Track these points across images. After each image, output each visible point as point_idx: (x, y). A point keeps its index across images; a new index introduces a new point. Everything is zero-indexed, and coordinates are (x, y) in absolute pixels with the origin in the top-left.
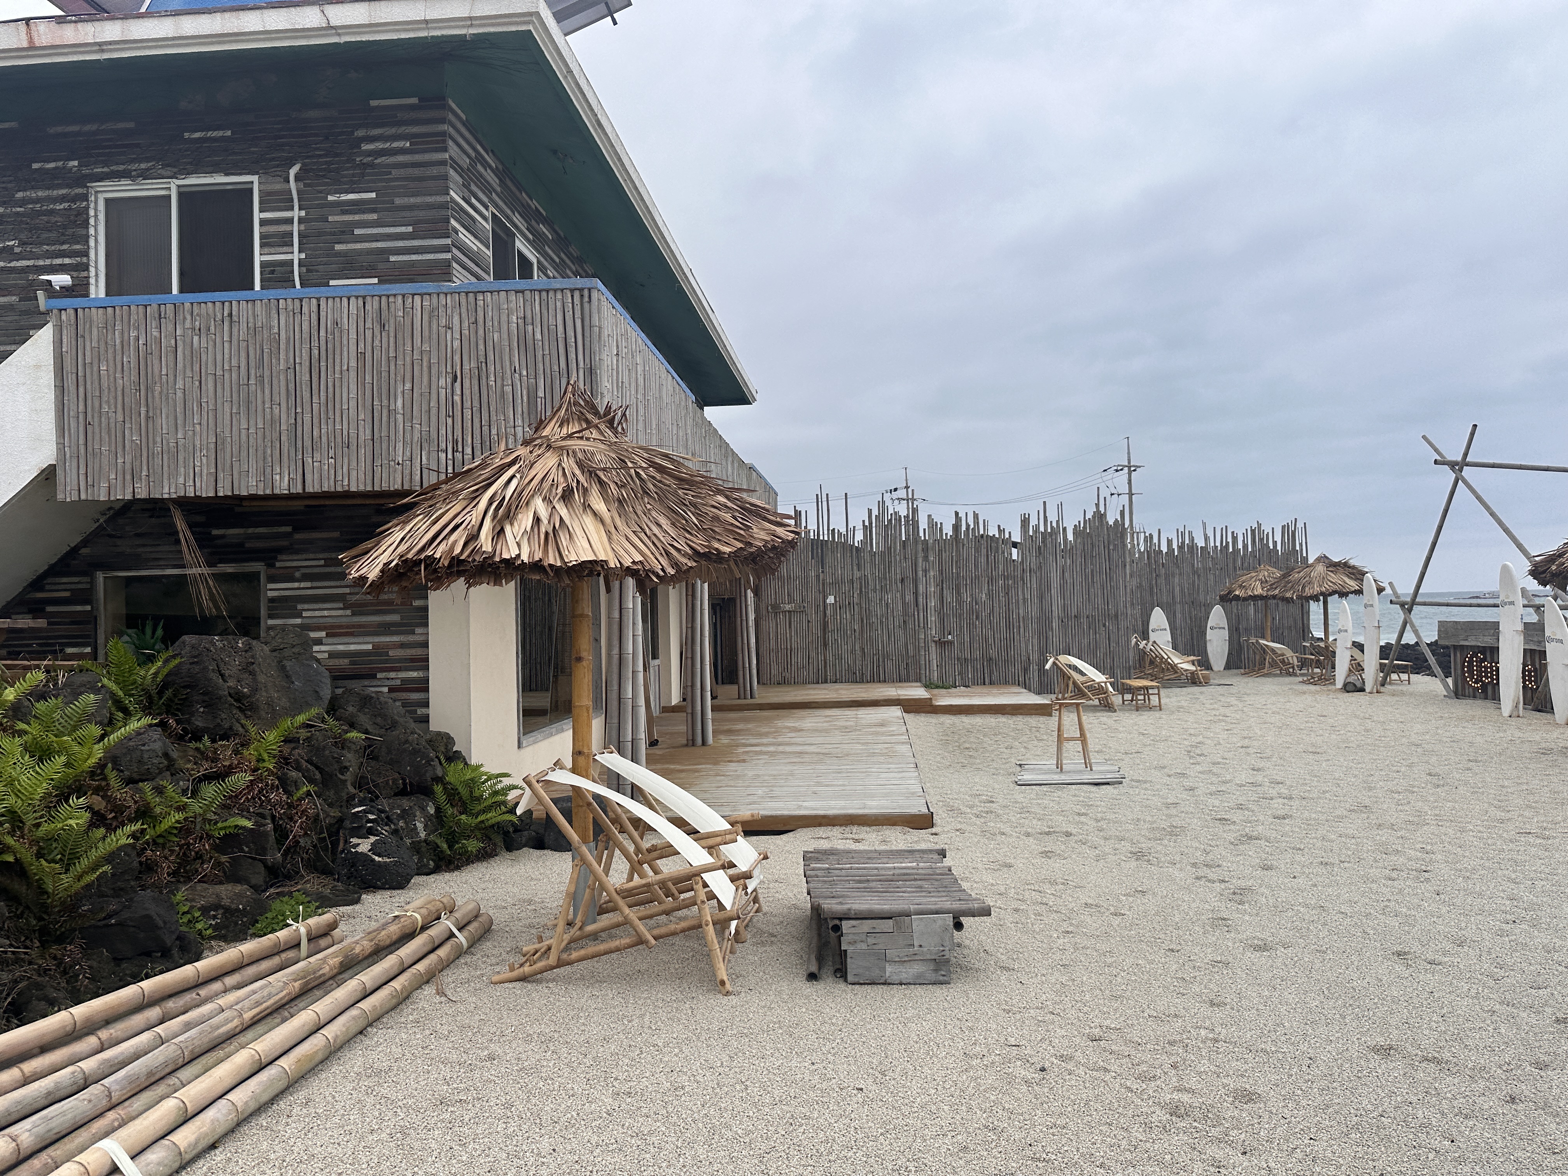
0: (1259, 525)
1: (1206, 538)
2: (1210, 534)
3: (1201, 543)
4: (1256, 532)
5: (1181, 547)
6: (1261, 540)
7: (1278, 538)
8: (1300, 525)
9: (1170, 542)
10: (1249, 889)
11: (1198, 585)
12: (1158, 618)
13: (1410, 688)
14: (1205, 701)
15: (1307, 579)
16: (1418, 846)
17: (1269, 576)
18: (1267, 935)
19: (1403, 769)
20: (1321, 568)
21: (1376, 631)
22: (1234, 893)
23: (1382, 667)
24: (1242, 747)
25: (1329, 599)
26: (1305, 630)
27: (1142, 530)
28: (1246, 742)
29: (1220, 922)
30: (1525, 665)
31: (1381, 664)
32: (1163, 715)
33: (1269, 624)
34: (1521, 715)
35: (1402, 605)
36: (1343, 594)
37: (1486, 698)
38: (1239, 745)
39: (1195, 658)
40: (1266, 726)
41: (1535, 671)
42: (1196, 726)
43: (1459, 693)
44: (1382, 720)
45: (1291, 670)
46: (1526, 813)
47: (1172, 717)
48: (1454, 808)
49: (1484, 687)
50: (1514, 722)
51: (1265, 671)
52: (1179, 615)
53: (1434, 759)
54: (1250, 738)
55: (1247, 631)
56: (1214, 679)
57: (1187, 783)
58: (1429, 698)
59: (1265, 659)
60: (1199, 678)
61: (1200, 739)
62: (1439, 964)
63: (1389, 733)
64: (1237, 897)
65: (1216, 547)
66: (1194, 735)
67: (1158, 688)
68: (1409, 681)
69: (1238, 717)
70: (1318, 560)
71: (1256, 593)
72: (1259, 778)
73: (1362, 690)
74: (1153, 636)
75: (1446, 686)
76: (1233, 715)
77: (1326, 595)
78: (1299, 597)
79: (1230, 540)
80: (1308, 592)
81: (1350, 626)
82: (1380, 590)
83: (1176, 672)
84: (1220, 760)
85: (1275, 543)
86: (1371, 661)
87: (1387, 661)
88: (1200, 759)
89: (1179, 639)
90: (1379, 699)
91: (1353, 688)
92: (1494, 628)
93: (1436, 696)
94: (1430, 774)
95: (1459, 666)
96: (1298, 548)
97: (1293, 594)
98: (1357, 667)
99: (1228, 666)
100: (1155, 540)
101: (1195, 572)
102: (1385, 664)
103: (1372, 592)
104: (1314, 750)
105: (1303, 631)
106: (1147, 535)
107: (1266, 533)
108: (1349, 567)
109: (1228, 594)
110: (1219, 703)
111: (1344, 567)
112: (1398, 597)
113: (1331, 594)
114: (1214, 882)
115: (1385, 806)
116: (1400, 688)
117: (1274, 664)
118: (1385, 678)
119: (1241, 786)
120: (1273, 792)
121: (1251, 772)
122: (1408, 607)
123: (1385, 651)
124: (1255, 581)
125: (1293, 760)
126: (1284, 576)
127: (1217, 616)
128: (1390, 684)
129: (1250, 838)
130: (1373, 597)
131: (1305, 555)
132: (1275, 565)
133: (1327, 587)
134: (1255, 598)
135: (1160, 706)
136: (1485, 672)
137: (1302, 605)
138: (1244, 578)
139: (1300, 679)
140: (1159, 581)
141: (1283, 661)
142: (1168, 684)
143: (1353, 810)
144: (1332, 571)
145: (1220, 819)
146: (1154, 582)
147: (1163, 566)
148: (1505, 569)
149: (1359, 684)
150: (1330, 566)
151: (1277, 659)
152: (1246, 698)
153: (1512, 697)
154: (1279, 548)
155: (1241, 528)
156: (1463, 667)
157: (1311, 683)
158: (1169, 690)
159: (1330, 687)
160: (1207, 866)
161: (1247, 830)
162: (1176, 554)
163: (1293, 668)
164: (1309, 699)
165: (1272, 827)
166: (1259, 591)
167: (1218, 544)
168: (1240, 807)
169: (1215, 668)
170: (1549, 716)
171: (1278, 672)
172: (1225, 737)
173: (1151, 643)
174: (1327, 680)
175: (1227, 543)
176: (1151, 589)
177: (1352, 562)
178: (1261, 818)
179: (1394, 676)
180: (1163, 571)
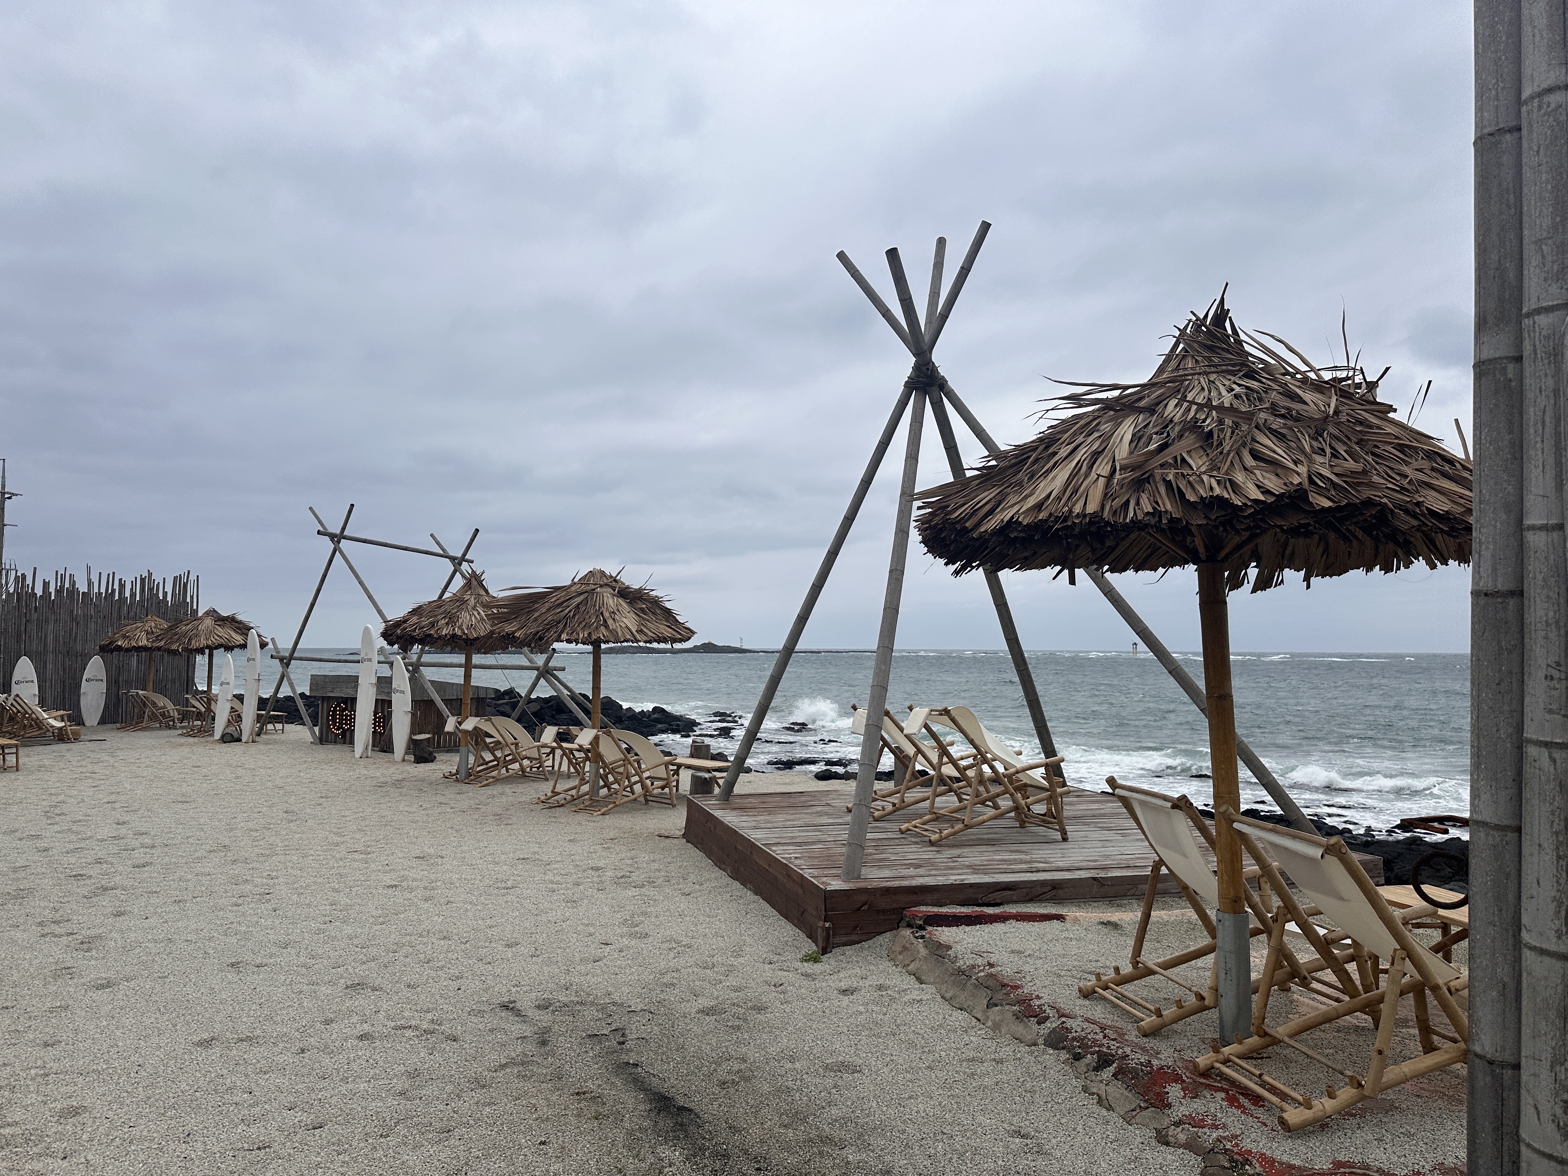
0: (150, 574)
1: (90, 583)
2: (95, 579)
3: (83, 588)
4: (147, 583)
5: (59, 592)
6: (151, 589)
7: (169, 589)
8: (193, 577)
9: (46, 585)
10: (99, 937)
11: (76, 633)
12: (25, 668)
13: (283, 737)
14: (71, 759)
15: (194, 631)
16: (265, 874)
17: (156, 627)
18: (112, 975)
19: (264, 809)
20: (209, 622)
21: (256, 684)
22: (82, 943)
23: (259, 717)
24: (109, 802)
25: (215, 652)
26: (189, 682)
27: (13, 567)
28: (113, 798)
29: (64, 972)
30: (375, 713)
31: (258, 715)
32: (20, 776)
33: (152, 676)
34: (369, 754)
35: (281, 660)
36: (229, 648)
37: (344, 743)
38: (105, 800)
39: (64, 712)
40: (137, 780)
41: (384, 718)
42: (58, 785)
43: (323, 740)
44: (252, 767)
45: (171, 723)
46: (357, 836)
47: (30, 778)
48: (301, 839)
49: (344, 732)
50: (363, 762)
51: (144, 725)
52: (50, 666)
53: (292, 799)
54: (118, 793)
55: (129, 684)
56: (85, 735)
57: (41, 844)
58: (297, 745)
59: (144, 713)
60: (67, 734)
61: (62, 797)
62: (266, 965)
63: (257, 779)
64: (85, 946)
65: (100, 594)
66: (54, 795)
67: (16, 746)
68: (283, 730)
69: (107, 772)
70: (207, 613)
71: (140, 644)
72: (123, 831)
73: (239, 740)
74: (15, 689)
75: (313, 733)
76: (101, 771)
77: (212, 649)
78: (184, 649)
79: (116, 587)
80: (195, 644)
81: (232, 679)
82: (263, 645)
83: (41, 729)
84: (81, 818)
85: (165, 594)
86: (249, 711)
87: (264, 712)
88: (58, 819)
89: (48, 692)
90: (253, 749)
91: (231, 738)
92: (353, 681)
93: (305, 743)
94: (286, 812)
95: (325, 715)
96: (188, 600)
97: (179, 646)
98: (236, 717)
99: (103, 721)
100: (29, 581)
101: (73, 619)
102: (262, 715)
103: (255, 648)
104: (183, 800)
105: (187, 683)
106: (19, 574)
107: (156, 583)
108: (236, 622)
109: (110, 643)
110: (88, 759)
111: (231, 622)
112: (278, 652)
113: (217, 648)
114: (60, 936)
115: (242, 844)
116: (274, 737)
117: (153, 717)
118: (261, 729)
119: (103, 840)
120: (136, 843)
121: (114, 826)
122: (285, 662)
123: (262, 703)
124: (141, 632)
125: (161, 811)
126: (171, 628)
127: (95, 667)
128: (265, 733)
129: (106, 889)
130: (255, 651)
131: (195, 607)
132: (164, 616)
133: (213, 640)
134: (139, 649)
135: (17, 766)
136: (346, 720)
137: (188, 658)
138: (128, 628)
139: (180, 732)
140: (29, 628)
141: (163, 715)
142: (29, 742)
143: (214, 851)
144: (219, 625)
145: (75, 876)
146: (23, 628)
147: (36, 611)
148: (367, 630)
149: (236, 735)
150: (219, 620)
151: (157, 713)
152: (119, 753)
153: (363, 741)
154: (169, 599)
155: (129, 576)
156: (328, 715)
157: (190, 736)
158: (30, 749)
159: (209, 739)
160: (54, 922)
161: (103, 882)
162: (53, 598)
163: (173, 721)
164: (186, 750)
165: (130, 876)
166: (143, 642)
167: (103, 590)
168: (99, 861)
169: (87, 723)
170: (390, 755)
171: (158, 725)
172: (91, 794)
173: (12, 696)
174: (206, 731)
175: (113, 590)
176: (19, 635)
177: (240, 617)
178: (120, 868)
179: (270, 727)
180: (35, 616)
